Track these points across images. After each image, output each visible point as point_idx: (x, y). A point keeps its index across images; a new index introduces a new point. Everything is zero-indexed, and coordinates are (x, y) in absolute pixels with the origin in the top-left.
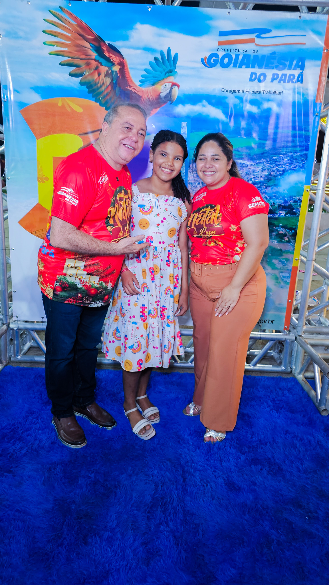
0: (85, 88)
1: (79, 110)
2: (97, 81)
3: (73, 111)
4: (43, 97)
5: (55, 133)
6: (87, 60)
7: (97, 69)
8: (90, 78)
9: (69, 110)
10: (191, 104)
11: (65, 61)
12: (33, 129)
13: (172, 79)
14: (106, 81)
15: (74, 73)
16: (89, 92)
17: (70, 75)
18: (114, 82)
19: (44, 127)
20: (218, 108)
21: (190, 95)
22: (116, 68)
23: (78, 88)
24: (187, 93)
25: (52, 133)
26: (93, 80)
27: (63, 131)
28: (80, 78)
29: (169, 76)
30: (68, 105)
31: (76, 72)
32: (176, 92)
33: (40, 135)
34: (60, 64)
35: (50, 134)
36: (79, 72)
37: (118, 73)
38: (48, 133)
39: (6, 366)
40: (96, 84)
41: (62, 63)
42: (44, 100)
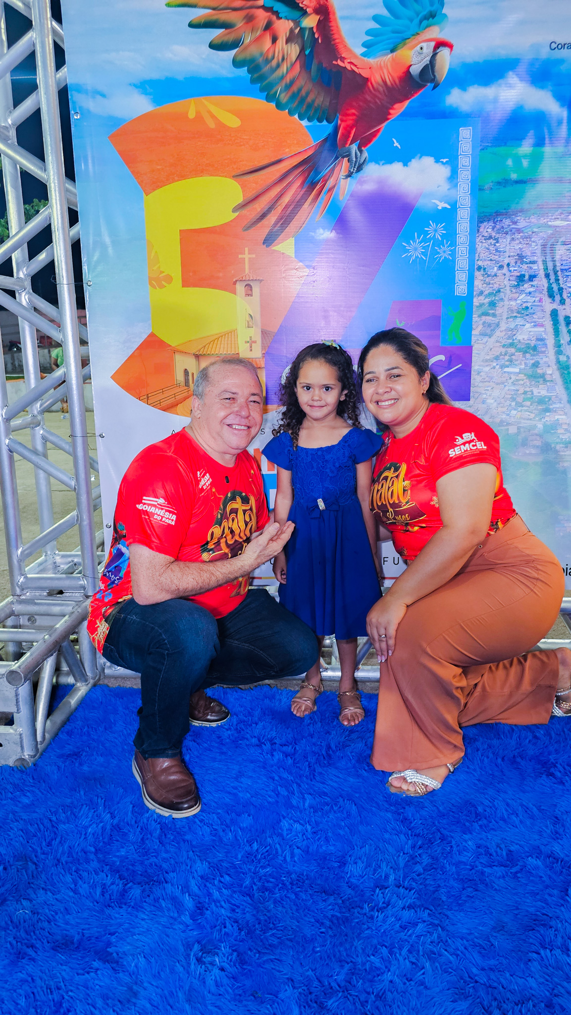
0: (243, 72)
1: (233, 122)
2: (270, 56)
3: (221, 126)
4: (156, 101)
5: (183, 177)
6: (248, 11)
7: (268, 27)
8: (254, 51)
9: (212, 125)
10: (479, 84)
11: (200, 17)
12: (136, 174)
13: (436, 32)
14: (289, 53)
15: (220, 41)
16: (253, 81)
17: (212, 46)
18: (307, 52)
19: (159, 167)
20: (542, 88)
21: (477, 64)
22: (311, 22)
23: (230, 75)
24: (469, 60)
25: (176, 178)
26: (261, 54)
27: (199, 171)
28: (234, 52)
29: (428, 26)
30: (210, 112)
31: (226, 39)
32: (445, 60)
33: (151, 184)
34: (191, 25)
35: (174, 181)
36: (231, 38)
37: (315, 30)
38: (170, 179)
39: (95, 685)
40: (268, 61)
41: (194, 22)
42: (158, 107)
